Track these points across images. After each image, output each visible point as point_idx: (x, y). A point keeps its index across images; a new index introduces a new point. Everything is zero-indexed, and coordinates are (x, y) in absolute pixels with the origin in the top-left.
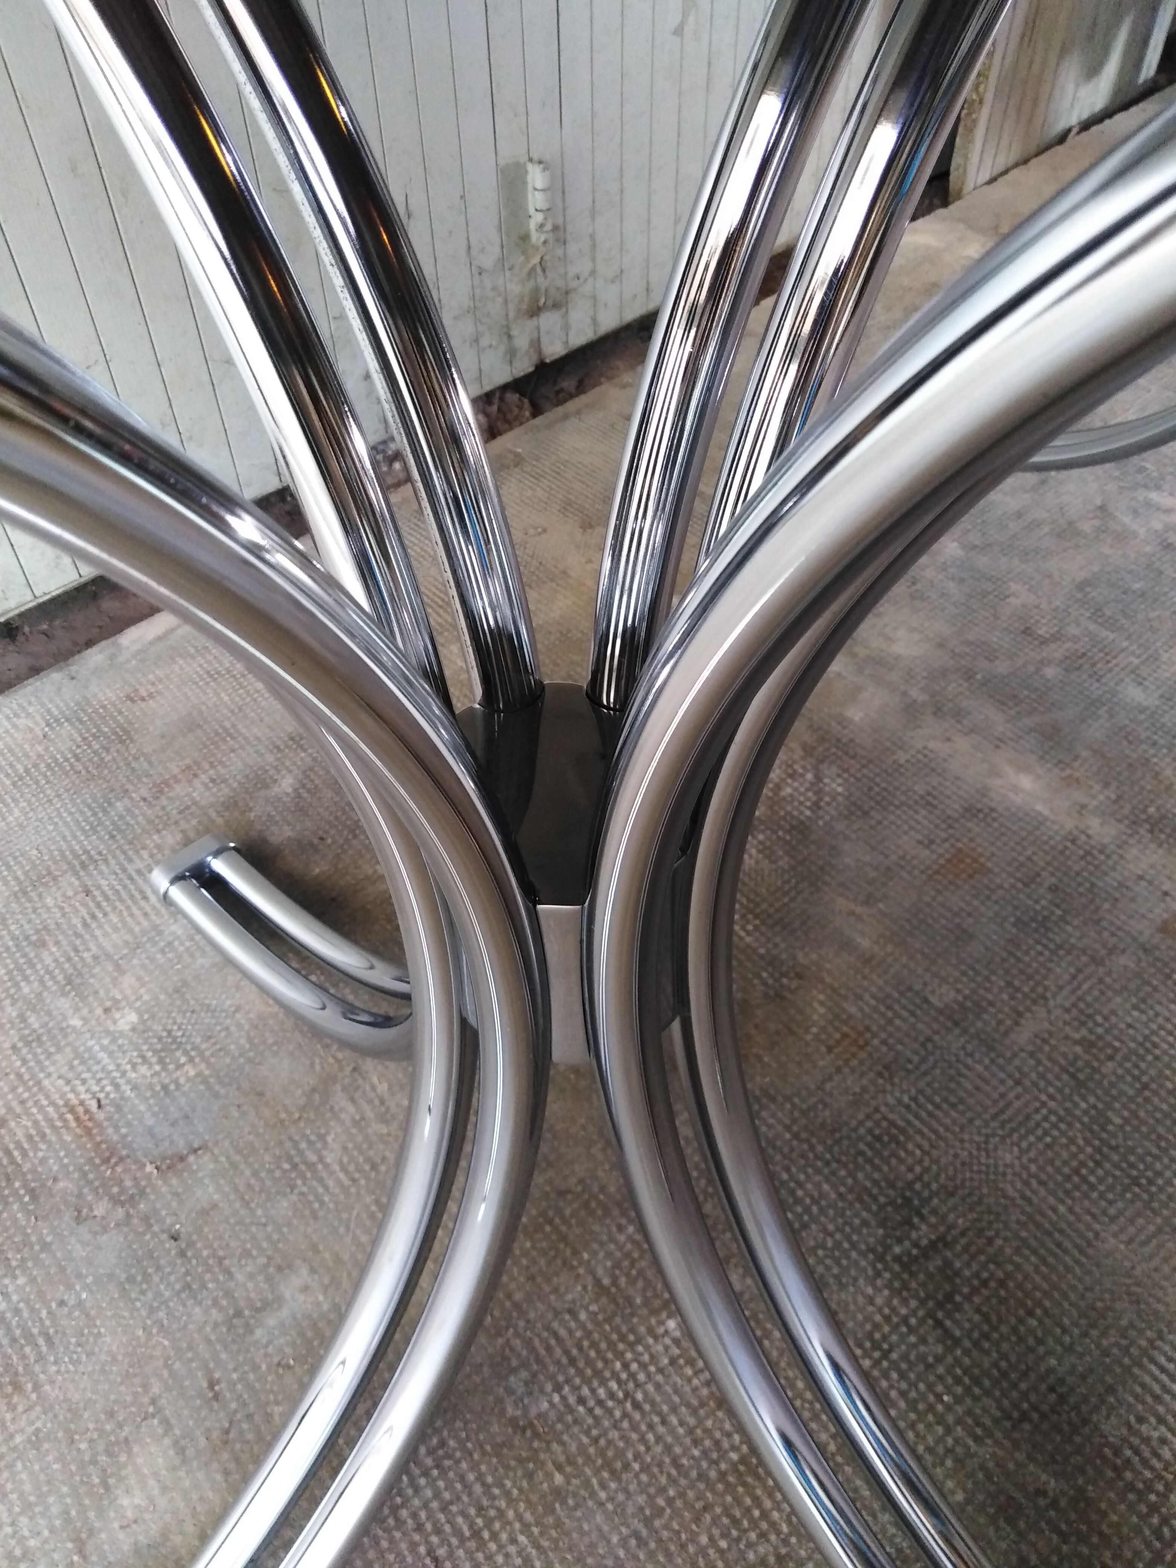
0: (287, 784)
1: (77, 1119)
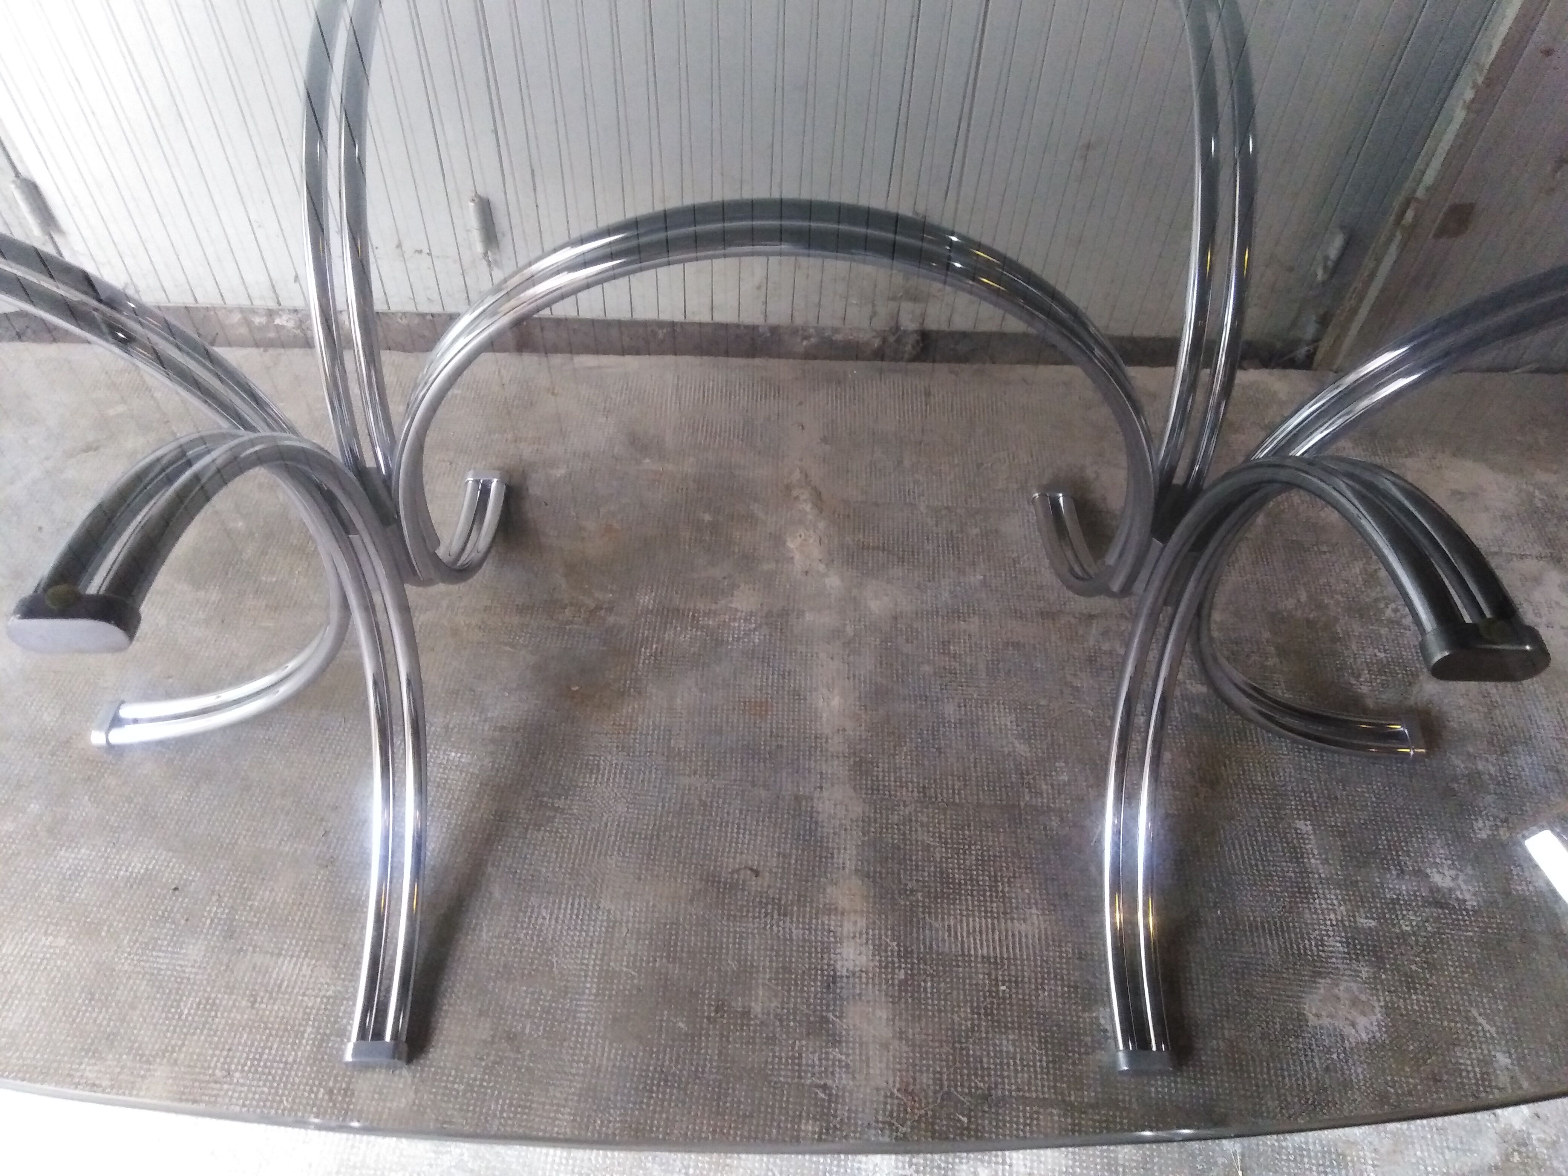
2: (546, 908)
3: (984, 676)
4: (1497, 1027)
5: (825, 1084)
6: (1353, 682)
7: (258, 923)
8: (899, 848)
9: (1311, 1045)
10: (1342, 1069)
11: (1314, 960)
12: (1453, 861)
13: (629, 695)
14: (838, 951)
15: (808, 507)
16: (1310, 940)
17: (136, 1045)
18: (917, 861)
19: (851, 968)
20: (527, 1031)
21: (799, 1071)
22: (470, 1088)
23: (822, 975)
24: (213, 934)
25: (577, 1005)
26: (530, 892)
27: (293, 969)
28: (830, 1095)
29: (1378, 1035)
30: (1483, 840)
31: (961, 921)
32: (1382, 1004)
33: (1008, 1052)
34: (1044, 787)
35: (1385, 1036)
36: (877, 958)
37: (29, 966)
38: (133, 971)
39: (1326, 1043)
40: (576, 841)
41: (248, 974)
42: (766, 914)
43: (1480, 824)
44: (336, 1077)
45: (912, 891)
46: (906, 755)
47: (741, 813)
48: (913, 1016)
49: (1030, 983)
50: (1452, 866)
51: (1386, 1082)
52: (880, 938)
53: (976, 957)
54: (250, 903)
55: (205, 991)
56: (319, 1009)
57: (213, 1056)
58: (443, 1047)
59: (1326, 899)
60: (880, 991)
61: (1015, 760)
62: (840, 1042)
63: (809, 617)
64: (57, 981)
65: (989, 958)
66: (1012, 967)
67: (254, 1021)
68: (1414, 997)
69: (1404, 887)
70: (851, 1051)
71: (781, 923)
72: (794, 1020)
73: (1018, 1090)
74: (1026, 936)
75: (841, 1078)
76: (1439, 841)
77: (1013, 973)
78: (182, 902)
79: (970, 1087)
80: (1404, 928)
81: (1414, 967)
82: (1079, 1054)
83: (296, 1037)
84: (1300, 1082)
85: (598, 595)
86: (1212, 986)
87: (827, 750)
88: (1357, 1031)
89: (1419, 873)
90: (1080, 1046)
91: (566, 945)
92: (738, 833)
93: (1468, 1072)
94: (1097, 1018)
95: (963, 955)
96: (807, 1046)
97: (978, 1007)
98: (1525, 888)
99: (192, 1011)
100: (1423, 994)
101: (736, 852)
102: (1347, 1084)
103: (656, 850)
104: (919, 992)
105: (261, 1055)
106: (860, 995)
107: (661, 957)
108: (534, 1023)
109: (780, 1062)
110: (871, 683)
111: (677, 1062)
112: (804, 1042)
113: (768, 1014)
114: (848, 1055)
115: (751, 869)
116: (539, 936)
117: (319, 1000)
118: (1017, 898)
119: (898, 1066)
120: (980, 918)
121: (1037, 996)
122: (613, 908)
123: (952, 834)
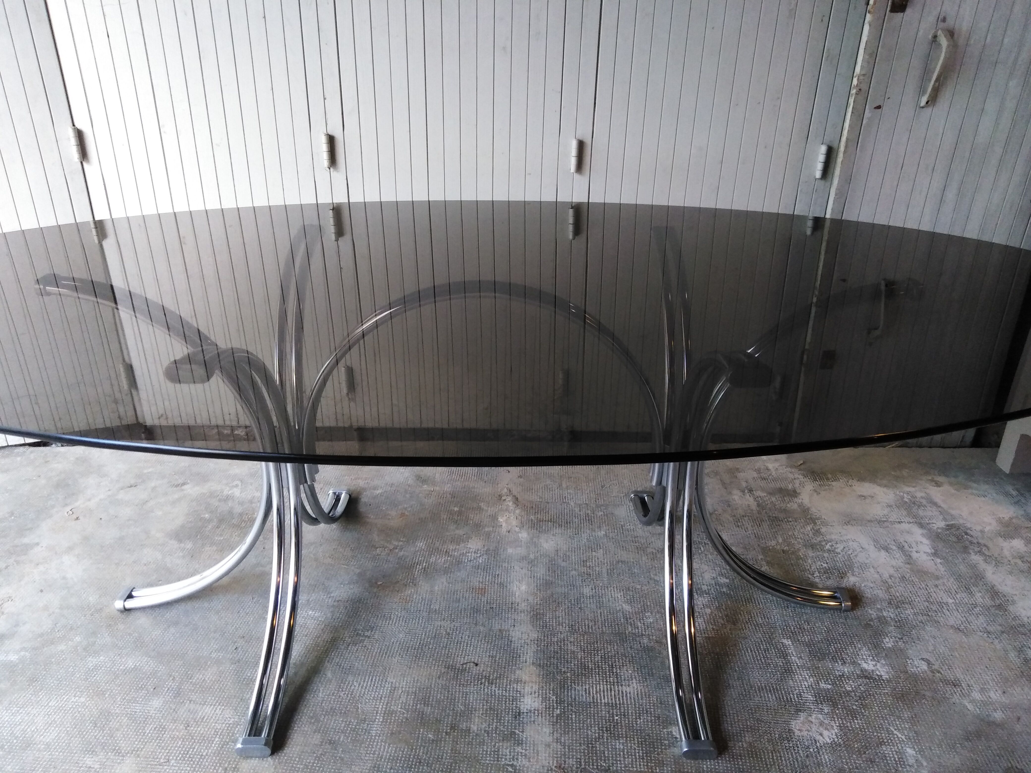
0: (379, 491)
2: (357, 681)
3: (606, 576)
4: (906, 736)
5: (513, 764)
6: (810, 576)
7: (194, 690)
8: (557, 653)
9: (797, 745)
10: (816, 756)
11: (796, 704)
12: (873, 658)
13: (409, 586)
14: (522, 700)
15: (510, 504)
16: (793, 694)
17: (117, 748)
18: (568, 659)
19: (529, 708)
20: (341, 739)
21: (498, 758)
22: (306, 766)
23: (512, 712)
24: (168, 695)
25: (371, 727)
26: (348, 674)
27: (211, 711)
28: (515, 770)
29: (836, 740)
30: (889, 648)
31: (592, 686)
32: (838, 725)
33: (619, 749)
34: (639, 624)
35: (840, 740)
36: (544, 704)
37: (63, 711)
38: (121, 713)
39: (806, 744)
40: (376, 651)
41: (186, 713)
42: (481, 684)
43: (887, 640)
44: (230, 762)
45: (564, 672)
46: (562, 611)
47: (469, 638)
48: (564, 731)
49: (632, 715)
50: (873, 660)
51: (842, 762)
52: (546, 694)
53: (601, 703)
54: (191, 681)
55: (160, 722)
56: (224, 730)
57: (160, 753)
58: (292, 748)
59: (801, 675)
60: (545, 719)
61: (623, 612)
62: (522, 744)
63: (510, 551)
64: (77, 718)
65: (609, 703)
66: (622, 708)
67: (185, 736)
68: (856, 721)
69: (846, 670)
70: (528, 748)
71: (490, 687)
72: (496, 733)
73: (625, 767)
74: (630, 693)
75: (522, 761)
76: (864, 648)
77: (622, 711)
78: (153, 680)
79: (597, 766)
80: (847, 688)
81: (855, 707)
82: (661, 749)
83: (209, 743)
84: (792, 763)
85: (396, 543)
86: (738, 716)
87: (518, 609)
88: (824, 738)
89: (854, 663)
90: (662, 745)
91: (367, 699)
92: (467, 646)
93: (890, 758)
94: (671, 732)
95: (594, 702)
96: (502, 746)
97: (602, 727)
98: (915, 670)
99: (151, 732)
100: (861, 720)
101: (465, 655)
102: (819, 764)
103: (420, 654)
104: (568, 720)
105: (188, 752)
106: (534, 721)
107: (421, 704)
108: (345, 736)
109: (487, 754)
110: (543, 579)
111: (427, 753)
112: (501, 744)
113: (481, 730)
114: (526, 750)
115: (474, 663)
116: (351, 695)
117: (224, 725)
118: (624, 675)
119: (555, 755)
120: (603, 685)
121: (636, 722)
122: (394, 681)
123: (587, 646)
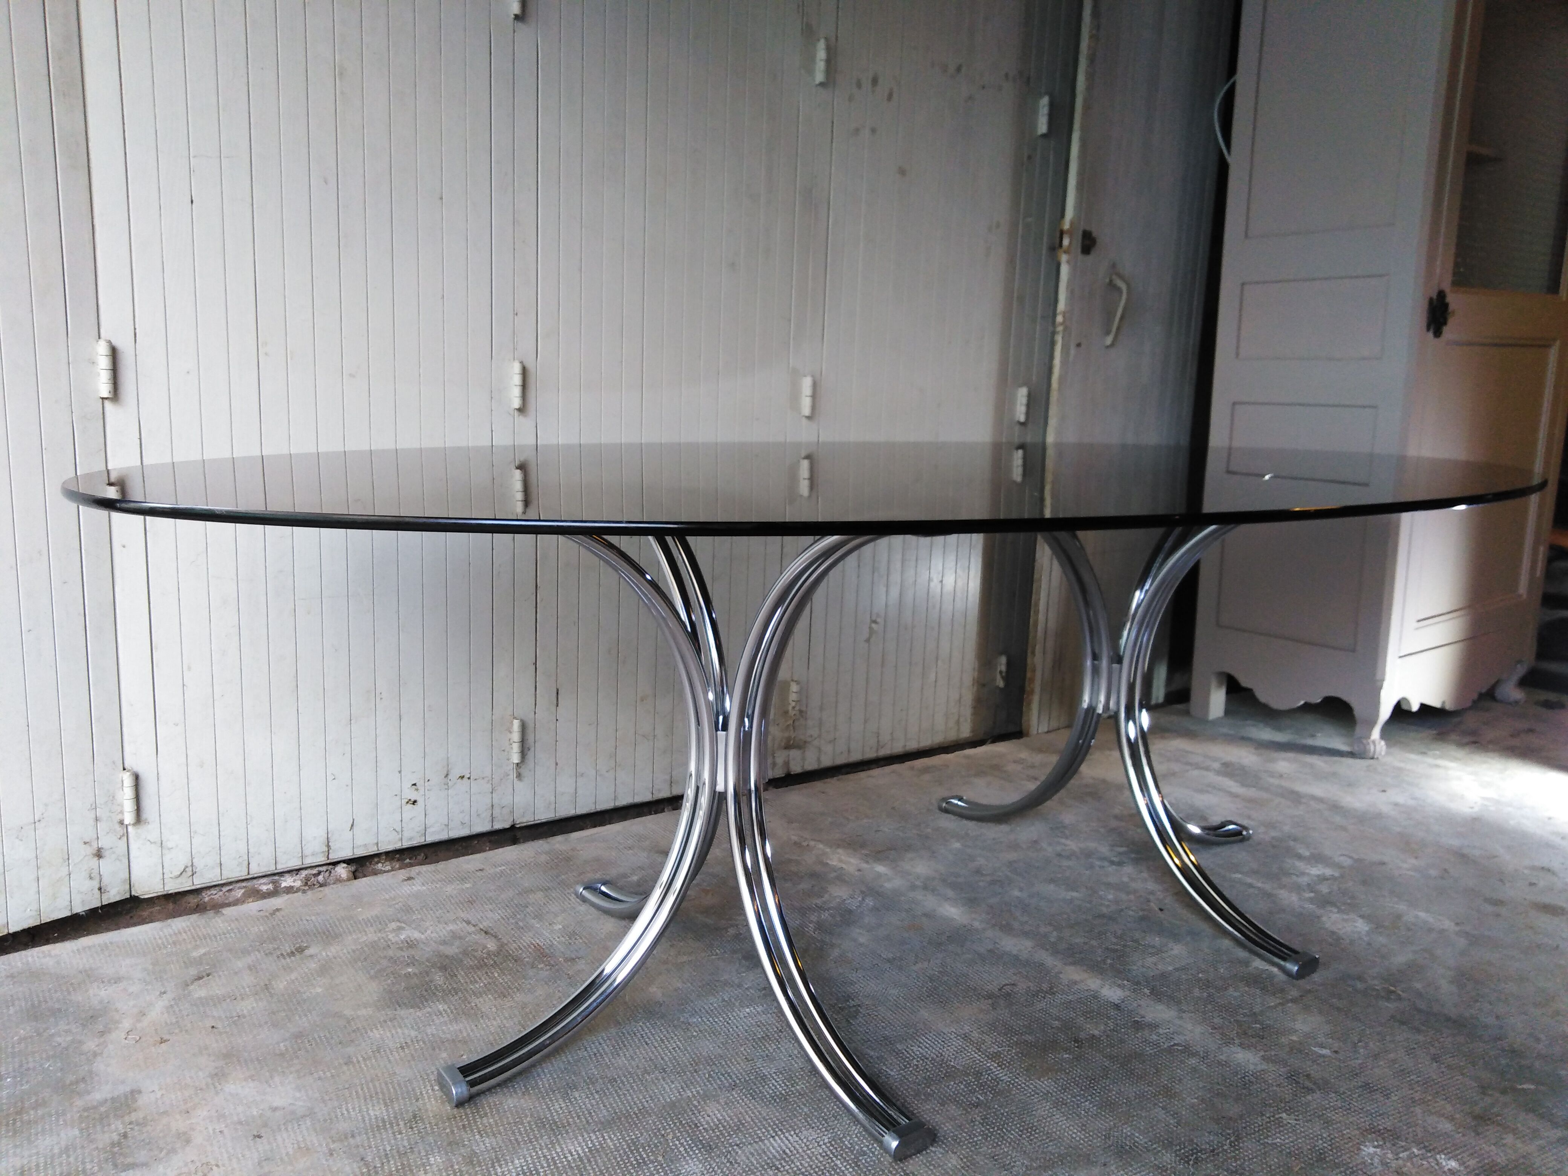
0: (635, 878)
1: (535, 947)
2: (912, 1046)
3: (1016, 877)
4: (1404, 906)
5: (1175, 1043)
8: (1072, 949)
9: (1351, 940)
10: (1374, 941)
11: (1310, 914)
14: (1102, 995)
15: (821, 847)
16: (1297, 909)
18: (1088, 950)
19: (1119, 998)
20: (982, 1098)
21: (1155, 1045)
22: (985, 1136)
23: (1109, 1007)
24: (695, 1154)
25: (995, 1075)
27: (783, 1142)
28: (1185, 1046)
29: (1369, 926)
30: (1309, 855)
31: (1144, 962)
32: (1355, 916)
33: (1238, 995)
35: (1372, 925)
36: (1125, 990)
39: (1356, 936)
40: (887, 1014)
41: (752, 1159)
42: (1043, 997)
43: (1300, 851)
45: (1103, 961)
46: (1022, 916)
47: (967, 967)
48: (1176, 1002)
49: (1209, 969)
50: (1312, 866)
51: (1395, 938)
52: (1115, 982)
53: (1171, 971)
54: (701, 1128)
59: (1282, 894)
60: (1146, 1000)
61: (1077, 899)
62: (1157, 1026)
63: (888, 885)
65: (1177, 968)
66: (1193, 967)
68: (1363, 909)
69: (1305, 880)
70: (1167, 1027)
71: (1056, 997)
72: (1121, 1028)
74: (1182, 954)
75: (1179, 1038)
76: (1294, 862)
77: (1196, 969)
80: (1325, 891)
81: (1348, 901)
82: (1269, 981)
87: (977, 929)
88: (1361, 928)
89: (1303, 873)
90: (1266, 978)
91: (949, 1055)
92: (978, 975)
93: (1417, 923)
94: (1257, 966)
95: (1164, 973)
96: (1143, 1035)
97: (1200, 987)
98: (1346, 863)
101: (989, 982)
102: (1383, 946)
103: (941, 998)
104: (1165, 993)
106: (1139, 1006)
107: (1012, 1036)
108: (981, 1094)
109: (1140, 1046)
110: (961, 898)
111: (1087, 1070)
112: (1140, 1034)
113: (1105, 1031)
115: (1009, 985)
116: (926, 1059)
118: (1156, 943)
119: (1198, 1022)
120: (1150, 957)
121: (1220, 972)
123: (1090, 934)
